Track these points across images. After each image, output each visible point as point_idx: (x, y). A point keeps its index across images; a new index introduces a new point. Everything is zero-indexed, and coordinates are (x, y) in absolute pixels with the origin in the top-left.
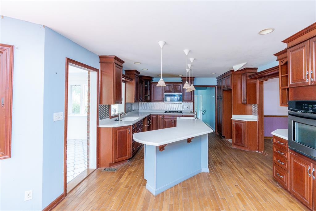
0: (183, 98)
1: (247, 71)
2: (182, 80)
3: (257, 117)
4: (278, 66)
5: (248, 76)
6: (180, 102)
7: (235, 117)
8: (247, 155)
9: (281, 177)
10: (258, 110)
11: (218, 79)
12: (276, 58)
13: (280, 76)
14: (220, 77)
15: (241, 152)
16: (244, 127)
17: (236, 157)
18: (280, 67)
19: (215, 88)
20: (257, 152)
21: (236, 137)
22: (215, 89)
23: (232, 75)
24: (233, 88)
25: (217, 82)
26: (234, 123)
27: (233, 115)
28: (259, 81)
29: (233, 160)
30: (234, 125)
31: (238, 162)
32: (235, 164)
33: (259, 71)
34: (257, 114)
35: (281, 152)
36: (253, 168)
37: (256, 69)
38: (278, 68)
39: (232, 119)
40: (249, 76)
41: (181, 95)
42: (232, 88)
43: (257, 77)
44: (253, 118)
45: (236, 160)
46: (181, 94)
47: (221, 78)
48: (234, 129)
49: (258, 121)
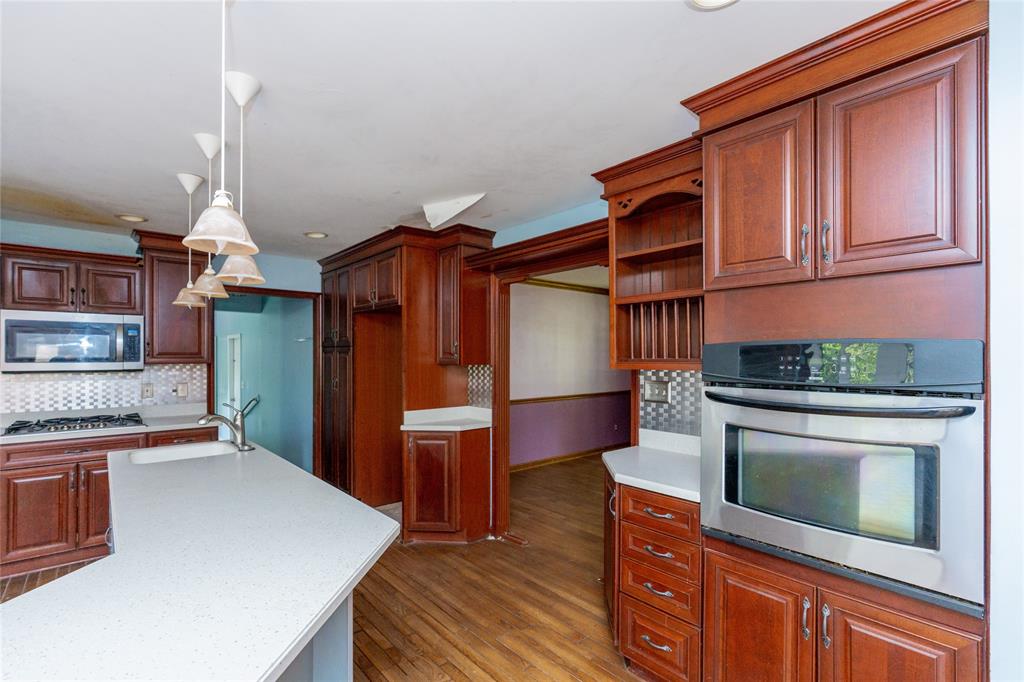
0: (149, 344)
1: (465, 237)
2: (141, 249)
3: (490, 411)
4: (607, 220)
5: (465, 258)
6: (128, 365)
7: (415, 421)
8: (468, 564)
9: (665, 648)
10: (495, 388)
11: (330, 267)
12: (600, 188)
13: (613, 256)
14: (335, 261)
15: (444, 557)
16: (449, 458)
17: (439, 590)
18: (612, 224)
19: (311, 302)
20: (491, 538)
21: (421, 500)
22: (311, 307)
23: (405, 248)
24: (409, 299)
25: (324, 281)
26: (409, 445)
27: (406, 413)
28: (497, 280)
29: (436, 613)
30: (413, 456)
31: (459, 618)
32: (453, 631)
33: (497, 243)
34: (489, 402)
35: (658, 548)
36: (519, 623)
37: (490, 235)
38: (607, 226)
39: (403, 428)
40: (468, 259)
41: (137, 327)
42: (401, 301)
43: (492, 267)
44: (477, 416)
45: (448, 609)
46: (137, 320)
47: (340, 264)
48: (413, 468)
49: (495, 428)
